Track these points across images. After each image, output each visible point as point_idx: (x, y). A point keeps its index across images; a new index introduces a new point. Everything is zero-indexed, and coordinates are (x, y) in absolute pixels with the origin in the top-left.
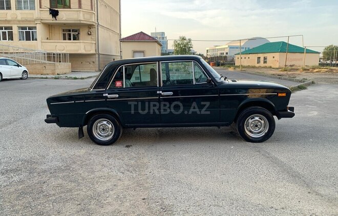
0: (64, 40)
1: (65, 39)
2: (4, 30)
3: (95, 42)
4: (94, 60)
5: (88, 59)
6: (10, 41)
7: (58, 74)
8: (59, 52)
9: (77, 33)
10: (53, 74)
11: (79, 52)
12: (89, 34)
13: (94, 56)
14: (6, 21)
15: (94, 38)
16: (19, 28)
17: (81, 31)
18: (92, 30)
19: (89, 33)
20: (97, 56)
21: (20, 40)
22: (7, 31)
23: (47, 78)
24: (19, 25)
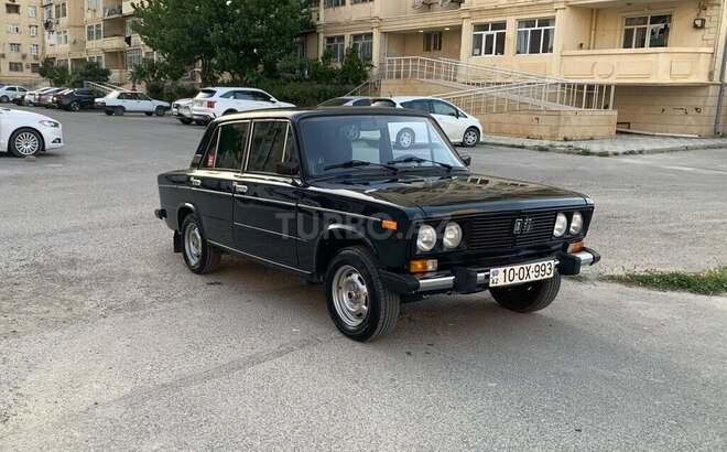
0: (625, 47)
1: (627, 45)
2: (490, 32)
3: (711, 50)
4: (700, 103)
5: (684, 102)
6: (499, 56)
7: (566, 140)
8: (597, 80)
9: (662, 26)
10: (553, 137)
11: (652, 80)
12: (695, 26)
13: (703, 92)
14: (496, 9)
15: (712, 36)
16: (521, 23)
17: (674, 18)
18: (709, 12)
19: (698, 23)
20: (713, 91)
21: (518, 53)
22: (495, 33)
23: (522, 147)
24: (521, 17)
